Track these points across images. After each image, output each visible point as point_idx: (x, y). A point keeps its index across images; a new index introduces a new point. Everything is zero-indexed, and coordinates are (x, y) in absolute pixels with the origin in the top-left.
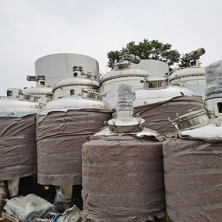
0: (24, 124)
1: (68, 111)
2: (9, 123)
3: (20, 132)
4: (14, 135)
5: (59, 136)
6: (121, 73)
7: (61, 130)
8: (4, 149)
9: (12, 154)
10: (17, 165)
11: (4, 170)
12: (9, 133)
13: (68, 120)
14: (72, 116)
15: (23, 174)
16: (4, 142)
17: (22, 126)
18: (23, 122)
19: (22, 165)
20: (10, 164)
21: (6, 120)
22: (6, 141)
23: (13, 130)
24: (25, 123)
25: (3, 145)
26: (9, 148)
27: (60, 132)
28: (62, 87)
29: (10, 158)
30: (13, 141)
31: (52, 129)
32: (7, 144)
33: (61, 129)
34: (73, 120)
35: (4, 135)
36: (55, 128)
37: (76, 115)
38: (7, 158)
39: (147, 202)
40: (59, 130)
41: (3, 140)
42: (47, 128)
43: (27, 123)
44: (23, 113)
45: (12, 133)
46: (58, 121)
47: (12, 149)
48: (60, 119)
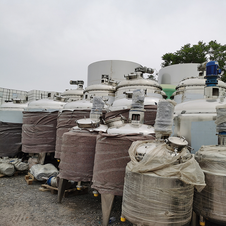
0: (52, 117)
1: (74, 110)
2: (42, 116)
3: (49, 122)
4: (45, 124)
5: (67, 127)
6: (129, 82)
8: (38, 132)
9: (43, 136)
10: (45, 144)
11: (37, 146)
12: (42, 123)
13: (73, 116)
14: (77, 114)
15: (49, 151)
16: (38, 128)
18: (52, 116)
19: (48, 144)
20: (40, 143)
21: (41, 113)
22: (39, 127)
23: (44, 121)
24: (54, 116)
25: (37, 130)
26: (41, 132)
28: (89, 91)
29: (41, 139)
30: (44, 128)
31: (64, 122)
32: (40, 129)
33: (69, 122)
34: (77, 117)
35: (38, 124)
39: (89, 170)
40: (67, 123)
41: (37, 126)
42: (61, 121)
44: (53, 109)
45: (44, 122)
46: (68, 117)
47: (43, 133)
48: (68, 116)
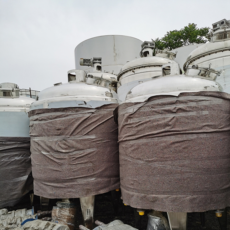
0: (98, 118)
2: (81, 116)
3: (94, 130)
4: (87, 134)
5: (166, 134)
7: (170, 125)
8: (74, 153)
9: (86, 161)
10: (92, 176)
11: (76, 183)
12: (81, 131)
13: (180, 109)
14: (186, 102)
15: (99, 190)
16: (74, 143)
17: (96, 121)
19: (98, 177)
20: (82, 174)
21: (77, 111)
22: (77, 141)
23: (86, 127)
24: (100, 116)
25: (73, 147)
26: (82, 152)
27: (167, 128)
28: (135, 69)
29: (83, 166)
30: (86, 142)
31: (155, 124)
32: (79, 146)
33: (170, 123)
34: (188, 109)
35: (74, 134)
36: (161, 123)
37: (192, 101)
38: (79, 166)
40: (167, 125)
41: (73, 140)
42: (146, 123)
43: (102, 117)
44: (97, 102)
45: (84, 130)
46: (165, 111)
47: (85, 154)
48: (167, 108)
